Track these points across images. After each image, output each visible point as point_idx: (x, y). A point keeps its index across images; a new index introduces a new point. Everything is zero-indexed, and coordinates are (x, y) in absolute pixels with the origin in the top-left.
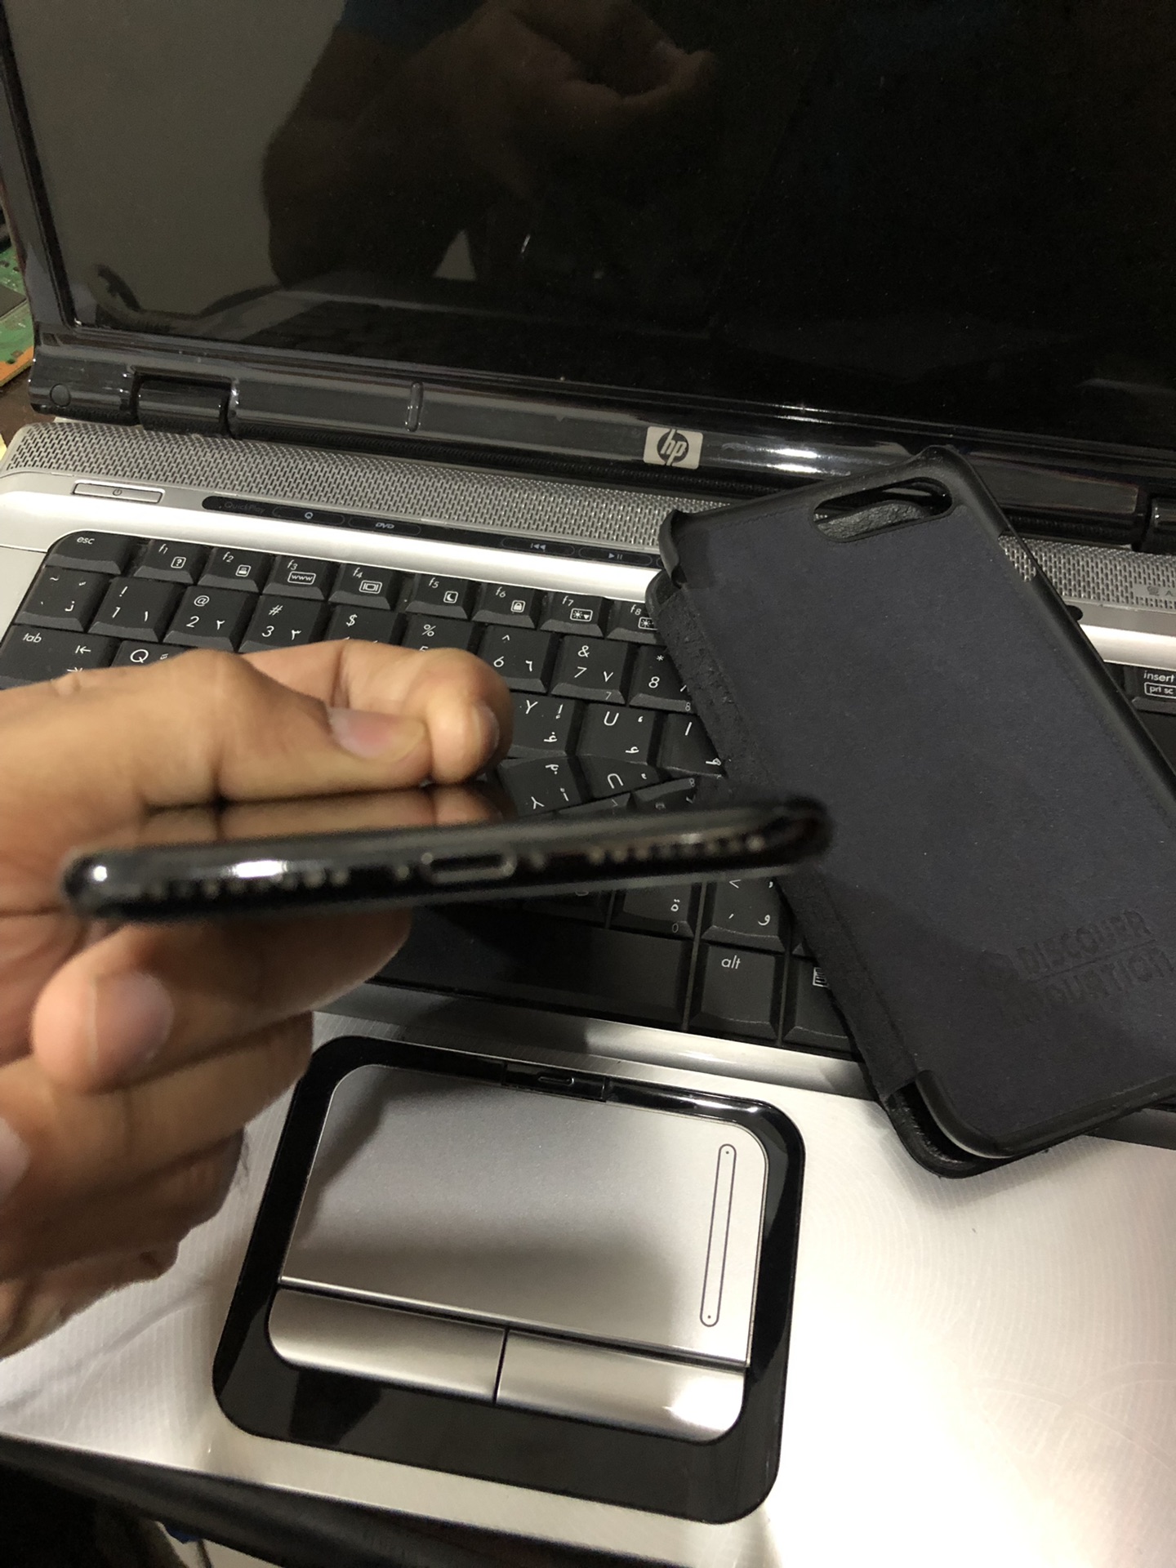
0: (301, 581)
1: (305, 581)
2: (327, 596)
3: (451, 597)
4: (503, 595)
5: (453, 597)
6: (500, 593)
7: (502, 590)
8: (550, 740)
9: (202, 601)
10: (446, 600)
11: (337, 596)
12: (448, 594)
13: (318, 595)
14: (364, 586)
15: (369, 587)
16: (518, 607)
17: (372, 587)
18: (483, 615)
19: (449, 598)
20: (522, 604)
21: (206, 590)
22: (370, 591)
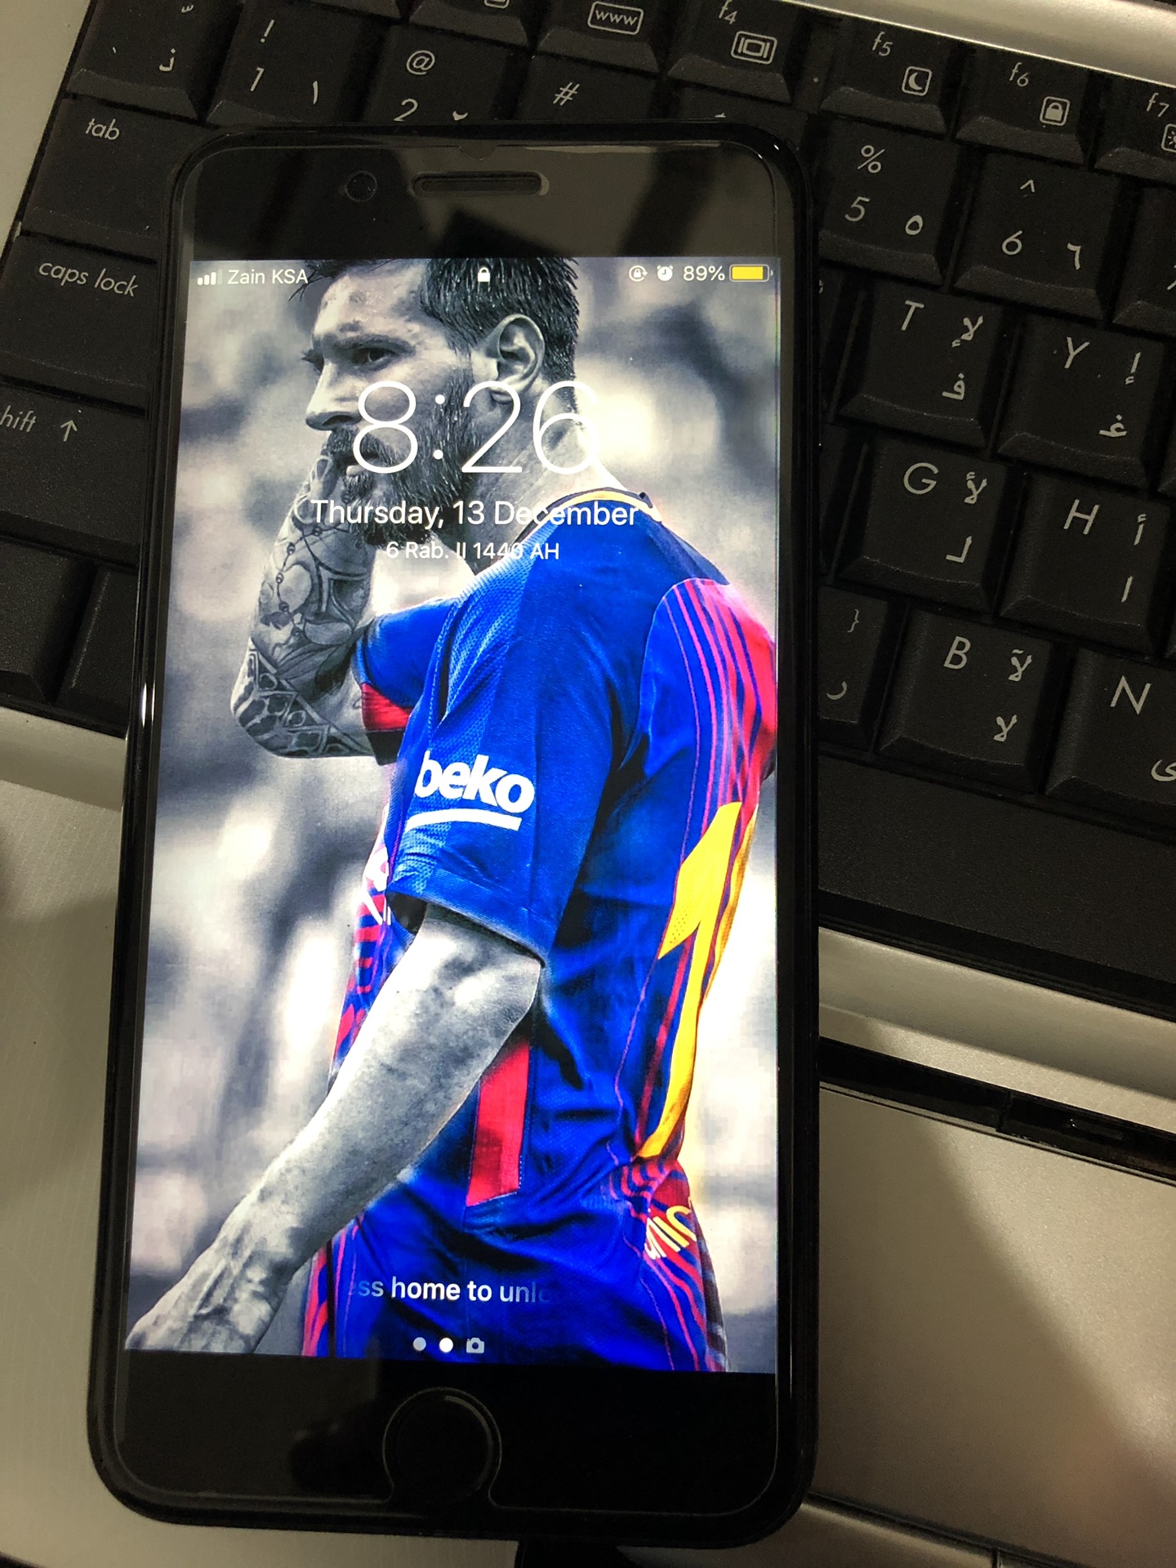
0: (614, 25)
1: (621, 25)
2: (664, 67)
3: (917, 81)
4: (1024, 81)
5: (921, 80)
6: (1017, 76)
7: (1021, 71)
8: (1113, 433)
9: (420, 63)
10: (908, 87)
11: (685, 66)
12: (911, 72)
13: (647, 59)
14: (742, 46)
15: (751, 47)
16: (1054, 113)
17: (757, 48)
18: (982, 127)
19: (912, 83)
20: (1064, 105)
21: (429, 35)
22: (753, 57)
